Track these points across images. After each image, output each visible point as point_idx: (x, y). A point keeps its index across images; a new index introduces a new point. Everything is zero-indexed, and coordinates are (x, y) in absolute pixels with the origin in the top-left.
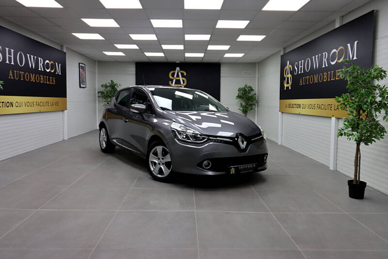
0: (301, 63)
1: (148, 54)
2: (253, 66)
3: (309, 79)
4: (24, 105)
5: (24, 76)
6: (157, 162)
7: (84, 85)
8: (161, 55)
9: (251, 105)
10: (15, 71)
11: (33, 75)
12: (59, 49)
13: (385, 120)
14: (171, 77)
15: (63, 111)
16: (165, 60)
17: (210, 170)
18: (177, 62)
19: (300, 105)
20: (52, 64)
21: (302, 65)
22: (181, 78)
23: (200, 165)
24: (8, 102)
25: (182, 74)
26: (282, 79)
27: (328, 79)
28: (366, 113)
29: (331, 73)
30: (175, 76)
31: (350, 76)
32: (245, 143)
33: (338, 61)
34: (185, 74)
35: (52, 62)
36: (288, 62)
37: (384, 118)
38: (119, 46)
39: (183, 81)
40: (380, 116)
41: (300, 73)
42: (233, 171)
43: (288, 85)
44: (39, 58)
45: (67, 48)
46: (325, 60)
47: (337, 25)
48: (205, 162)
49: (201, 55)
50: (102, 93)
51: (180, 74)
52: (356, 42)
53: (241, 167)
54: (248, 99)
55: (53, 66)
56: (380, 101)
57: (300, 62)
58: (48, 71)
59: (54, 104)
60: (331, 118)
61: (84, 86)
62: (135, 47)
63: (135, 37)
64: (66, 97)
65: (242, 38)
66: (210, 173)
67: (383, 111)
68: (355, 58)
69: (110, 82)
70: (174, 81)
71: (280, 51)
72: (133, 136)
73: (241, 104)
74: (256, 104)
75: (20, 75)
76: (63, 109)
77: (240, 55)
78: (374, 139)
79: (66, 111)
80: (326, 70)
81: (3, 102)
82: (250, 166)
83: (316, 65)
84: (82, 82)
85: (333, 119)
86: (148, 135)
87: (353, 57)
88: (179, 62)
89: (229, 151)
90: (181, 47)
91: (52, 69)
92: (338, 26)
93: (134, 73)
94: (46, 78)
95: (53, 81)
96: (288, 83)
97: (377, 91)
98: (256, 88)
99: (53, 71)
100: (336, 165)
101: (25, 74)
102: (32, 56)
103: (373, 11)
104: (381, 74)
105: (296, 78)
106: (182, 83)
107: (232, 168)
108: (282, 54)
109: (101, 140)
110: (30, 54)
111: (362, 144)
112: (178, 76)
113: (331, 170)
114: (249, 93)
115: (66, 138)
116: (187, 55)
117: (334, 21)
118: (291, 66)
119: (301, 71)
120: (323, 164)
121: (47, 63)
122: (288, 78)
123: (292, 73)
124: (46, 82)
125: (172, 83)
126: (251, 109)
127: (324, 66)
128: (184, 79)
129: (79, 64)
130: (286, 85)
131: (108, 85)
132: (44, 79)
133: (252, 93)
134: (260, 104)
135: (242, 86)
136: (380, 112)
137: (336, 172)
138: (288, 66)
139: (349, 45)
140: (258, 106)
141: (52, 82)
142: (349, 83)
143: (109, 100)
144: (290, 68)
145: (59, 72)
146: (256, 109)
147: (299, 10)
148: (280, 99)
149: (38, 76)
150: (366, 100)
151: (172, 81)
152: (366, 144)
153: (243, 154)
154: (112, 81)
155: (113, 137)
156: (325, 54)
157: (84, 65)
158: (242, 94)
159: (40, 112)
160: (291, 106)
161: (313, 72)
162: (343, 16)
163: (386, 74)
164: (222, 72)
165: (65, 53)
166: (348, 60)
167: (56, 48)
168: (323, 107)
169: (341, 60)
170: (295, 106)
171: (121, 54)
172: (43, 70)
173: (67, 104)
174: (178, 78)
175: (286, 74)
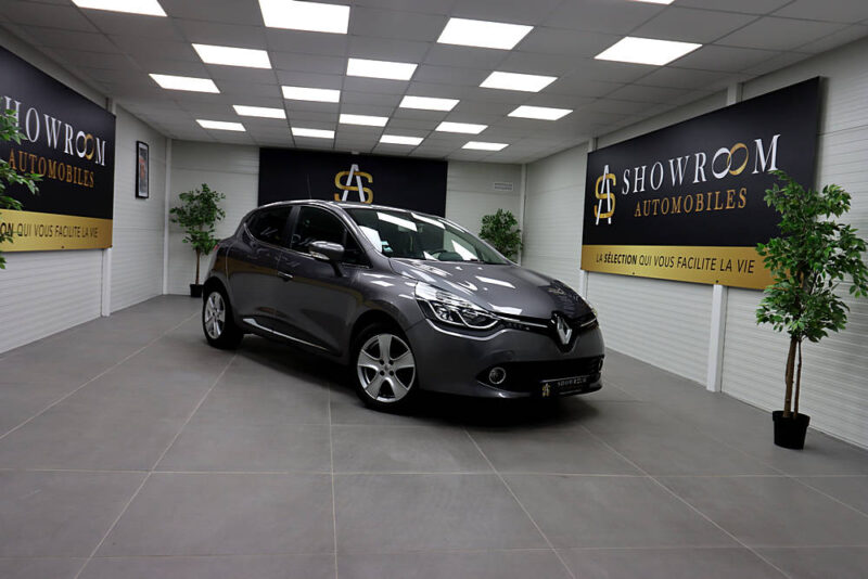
0: (640, 171)
1: (297, 132)
3: (659, 206)
4: (33, 230)
5: (37, 165)
6: (376, 369)
7: (145, 191)
8: (329, 134)
10: (21, 153)
11: (52, 164)
12: (103, 105)
13: (854, 294)
14: (338, 185)
15: (103, 249)
16: (329, 147)
17: (502, 387)
18: (354, 153)
19: (635, 258)
20: (89, 140)
21: (640, 178)
22: (361, 189)
23: (483, 376)
24: (4, 224)
25: (364, 180)
26: (590, 202)
27: (706, 207)
29: (713, 196)
30: (349, 183)
31: (785, 204)
32: (569, 331)
33: (732, 172)
34: (370, 181)
35: (89, 136)
36: (607, 167)
37: (852, 290)
38: (242, 110)
39: (366, 195)
40: (840, 288)
41: (636, 191)
42: (546, 390)
43: (605, 216)
44: (67, 126)
45: (118, 106)
46: (699, 169)
47: (731, 101)
48: (493, 373)
49: (415, 141)
50: (180, 211)
51: (358, 179)
52: (775, 138)
53: (562, 382)
55: (91, 147)
56: (839, 256)
57: (637, 169)
58: (81, 155)
59: (89, 232)
60: (712, 285)
61: (145, 195)
62: (279, 114)
63: (291, 92)
64: (111, 218)
65: (523, 112)
66: (501, 395)
67: (848, 277)
68: (773, 168)
69: (201, 189)
70: (346, 193)
71: (588, 143)
72: (306, 313)
74: (519, 252)
75: (29, 162)
76: (105, 245)
77: (497, 147)
78: (825, 329)
79: (109, 249)
80: (701, 187)
82: (577, 380)
83: (677, 175)
84: (140, 184)
85: (718, 288)
87: (768, 166)
88: (356, 153)
90: (381, 122)
91: (88, 153)
92: (734, 102)
93: (257, 170)
94: (77, 171)
95: (89, 179)
96: (604, 210)
97: (836, 236)
98: (519, 218)
99: (90, 157)
100: (720, 380)
101: (38, 160)
102: (54, 120)
103: (818, 78)
104: (839, 203)
105: (625, 203)
106: (362, 199)
107: (544, 384)
108: (590, 150)
109: (207, 319)
110: (51, 115)
112: (354, 183)
113: (709, 392)
114: (507, 228)
115: (107, 313)
116: (386, 139)
117: (724, 92)
118: (613, 177)
119: (639, 188)
121: (81, 137)
122: (605, 201)
123: (615, 190)
124: (77, 181)
125: (341, 197)
127: (696, 181)
128: (367, 190)
129: (138, 143)
130: (599, 216)
131: (196, 194)
132: (73, 173)
133: (513, 228)
134: (529, 251)
135: (493, 213)
136: (841, 278)
137: (720, 396)
138: (607, 175)
139: (759, 142)
141: (88, 182)
142: (784, 217)
143: (196, 228)
144: (611, 180)
145: (101, 159)
147: (669, 65)
148: (584, 243)
149: (61, 168)
150: (818, 252)
151: (341, 193)
152: (812, 340)
153: (566, 355)
154: (204, 186)
155: (244, 313)
156: (701, 157)
157: (145, 147)
158: (492, 229)
159: (62, 251)
161: (668, 190)
162: (743, 84)
163: (848, 203)
164: (449, 179)
165: (115, 117)
166: (756, 172)
167: (99, 103)
168: (692, 263)
169: (739, 171)
170: (621, 258)
171: (239, 127)
172: (72, 153)
173: (114, 233)
174: (353, 188)
175: (599, 192)
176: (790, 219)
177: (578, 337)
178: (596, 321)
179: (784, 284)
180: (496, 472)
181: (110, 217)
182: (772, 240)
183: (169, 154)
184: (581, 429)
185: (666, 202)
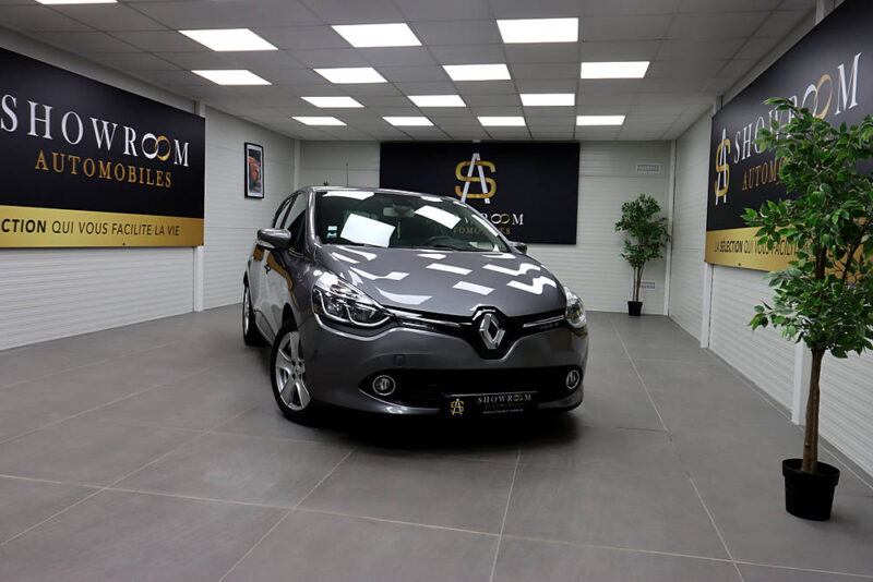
0: (748, 130)
1: (394, 121)
2: (664, 148)
3: (760, 173)
4: (76, 228)
5: (79, 167)
6: (289, 372)
7: (258, 191)
8: (425, 122)
9: (656, 247)
10: (55, 154)
11: (105, 166)
12: (188, 110)
14: (459, 176)
15: (194, 247)
17: (391, 400)
18: (475, 141)
19: (740, 244)
20: (162, 142)
21: (748, 140)
22: (482, 180)
23: (366, 384)
24: (31, 221)
25: (486, 170)
26: (713, 175)
30: (470, 174)
32: (501, 333)
34: (493, 170)
35: (163, 138)
36: (724, 132)
38: (316, 102)
39: (488, 185)
41: (744, 157)
42: (457, 407)
43: (722, 193)
44: (127, 129)
45: (209, 109)
47: (819, 18)
49: (519, 121)
51: (480, 169)
52: (857, 57)
54: (646, 230)
55: (166, 148)
57: (745, 129)
58: (151, 156)
59: (166, 231)
61: (258, 195)
62: (351, 102)
64: (202, 217)
68: (854, 104)
70: (467, 185)
73: (628, 243)
74: (668, 245)
75: (68, 164)
76: (195, 241)
79: (199, 247)
81: (16, 221)
82: (513, 397)
84: (252, 183)
87: (849, 102)
88: (478, 141)
90: (457, 101)
91: (161, 154)
92: (822, 18)
93: (378, 166)
94: (145, 172)
95: (164, 179)
96: (721, 188)
98: (667, 204)
99: (165, 158)
101: (83, 161)
102: (105, 123)
105: (737, 171)
106: (485, 190)
107: (455, 399)
108: (714, 113)
110: (100, 118)
112: (476, 174)
114: (649, 216)
115: (200, 309)
116: (485, 121)
118: (728, 141)
119: (746, 153)
121: (150, 139)
122: (722, 173)
123: (729, 160)
124: (145, 180)
125: (462, 190)
126: (654, 255)
128: (490, 181)
129: (246, 144)
130: (718, 193)
132: (138, 173)
133: (659, 214)
135: (632, 198)
138: (725, 143)
139: (841, 68)
140: (672, 248)
141: (163, 181)
144: (727, 147)
145: (183, 159)
146: (668, 257)
148: (708, 230)
149: (120, 168)
151: (462, 184)
153: (491, 363)
155: (255, 307)
157: (260, 149)
158: (632, 218)
160: (725, 247)
164: (582, 163)
165: (204, 119)
166: (838, 111)
169: (824, 113)
170: (731, 246)
171: (335, 121)
172: (135, 154)
173: (205, 232)
174: (475, 179)
175: (719, 163)
177: (518, 341)
179: (792, 268)
181: (199, 216)
185: (765, 168)
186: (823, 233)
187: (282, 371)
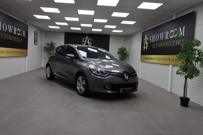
0: (154, 37)
1: (72, 28)
2: (127, 37)
3: (158, 45)
4: (5, 52)
5: (6, 36)
6: (80, 85)
7: (37, 43)
8: (80, 29)
9: (125, 57)
10: (1, 34)
11: (10, 36)
13: (200, 67)
14: (83, 41)
15: (25, 57)
16: (81, 32)
17: (109, 90)
18: (87, 33)
19: (152, 58)
20: (21, 31)
21: (154, 38)
22: (89, 42)
23: (104, 87)
25: (89, 40)
26: (143, 44)
27: (168, 45)
28: (190, 63)
29: (170, 42)
30: (86, 41)
31: (183, 44)
32: (128, 76)
33: (174, 36)
34: (91, 40)
35: (21, 30)
36: (146, 36)
37: (200, 66)
38: (57, 23)
39: (90, 43)
40: (198, 65)
41: (152, 41)
42: (121, 91)
43: (146, 48)
44: (14, 28)
45: (29, 23)
46: (167, 35)
47: (174, 18)
48: (107, 86)
49: (101, 30)
50: (46, 48)
52: (184, 27)
53: (125, 89)
54: (124, 54)
55: (21, 32)
56: (197, 57)
57: (153, 36)
58: (19, 34)
59: (21, 52)
60: (169, 65)
61: (37, 44)
62: (66, 24)
63: (67, 19)
65: (124, 22)
66: (109, 92)
67: (199, 63)
69: (51, 42)
70: (85, 43)
71: (142, 30)
73: (120, 57)
74: (127, 57)
75: (4, 36)
76: (25, 55)
77: (121, 31)
78: (194, 76)
79: (27, 57)
80: (167, 40)
82: (129, 88)
83: (162, 38)
84: (35, 41)
85: (171, 66)
86: (75, 71)
87: (182, 34)
88: (88, 33)
89: (119, 81)
90: (91, 26)
91: (20, 34)
93: (64, 38)
94: (17, 38)
95: (21, 40)
96: (146, 47)
97: (197, 52)
98: (127, 49)
99: (21, 35)
100: (171, 89)
102: (11, 26)
103: (194, 12)
104: (198, 43)
105: (150, 44)
106: (89, 44)
107: (121, 89)
108: (143, 32)
109: (47, 73)
110: (10, 25)
111: (188, 79)
112: (87, 41)
113: (169, 92)
114: (124, 51)
115: (26, 71)
116: (93, 30)
117: (172, 16)
118: (147, 38)
119: (153, 41)
120: (164, 89)
121: (18, 30)
122: (146, 44)
123: (148, 41)
124: (17, 40)
125: (84, 44)
126: (125, 59)
127: (166, 39)
128: (90, 42)
129: (35, 32)
130: (144, 48)
131: (49, 44)
132: (16, 39)
133: (126, 51)
134: (129, 57)
135: (121, 47)
136: (198, 63)
137: (171, 93)
138: (146, 38)
139: (180, 28)
140: (128, 58)
141: (20, 40)
142: (183, 47)
143: (50, 52)
144: (147, 39)
145: (24, 35)
146: (127, 60)
147: (156, 9)
148: (141, 55)
149: (13, 37)
150: (191, 56)
151: (84, 43)
152: (190, 79)
153: (126, 82)
154: (52, 42)
155: (54, 71)
156: (167, 32)
158: (120, 51)
159: (13, 57)
160: (147, 59)
161: (160, 41)
162: (177, 14)
163: (200, 43)
164: (110, 39)
165: (28, 25)
166: (179, 36)
167: (23, 22)
168: (165, 59)
169: (176, 36)
170: (149, 58)
171: (58, 28)
172: (16, 34)
173: (28, 53)
174: (87, 42)
175: (145, 42)
176: (184, 48)
177: (130, 78)
178: (136, 74)
179: (183, 64)
180: (103, 111)
181: (27, 49)
182: (180, 53)
183: (44, 34)
184: (131, 101)
185: (164, 43)
186: (190, 59)
187: (78, 85)
